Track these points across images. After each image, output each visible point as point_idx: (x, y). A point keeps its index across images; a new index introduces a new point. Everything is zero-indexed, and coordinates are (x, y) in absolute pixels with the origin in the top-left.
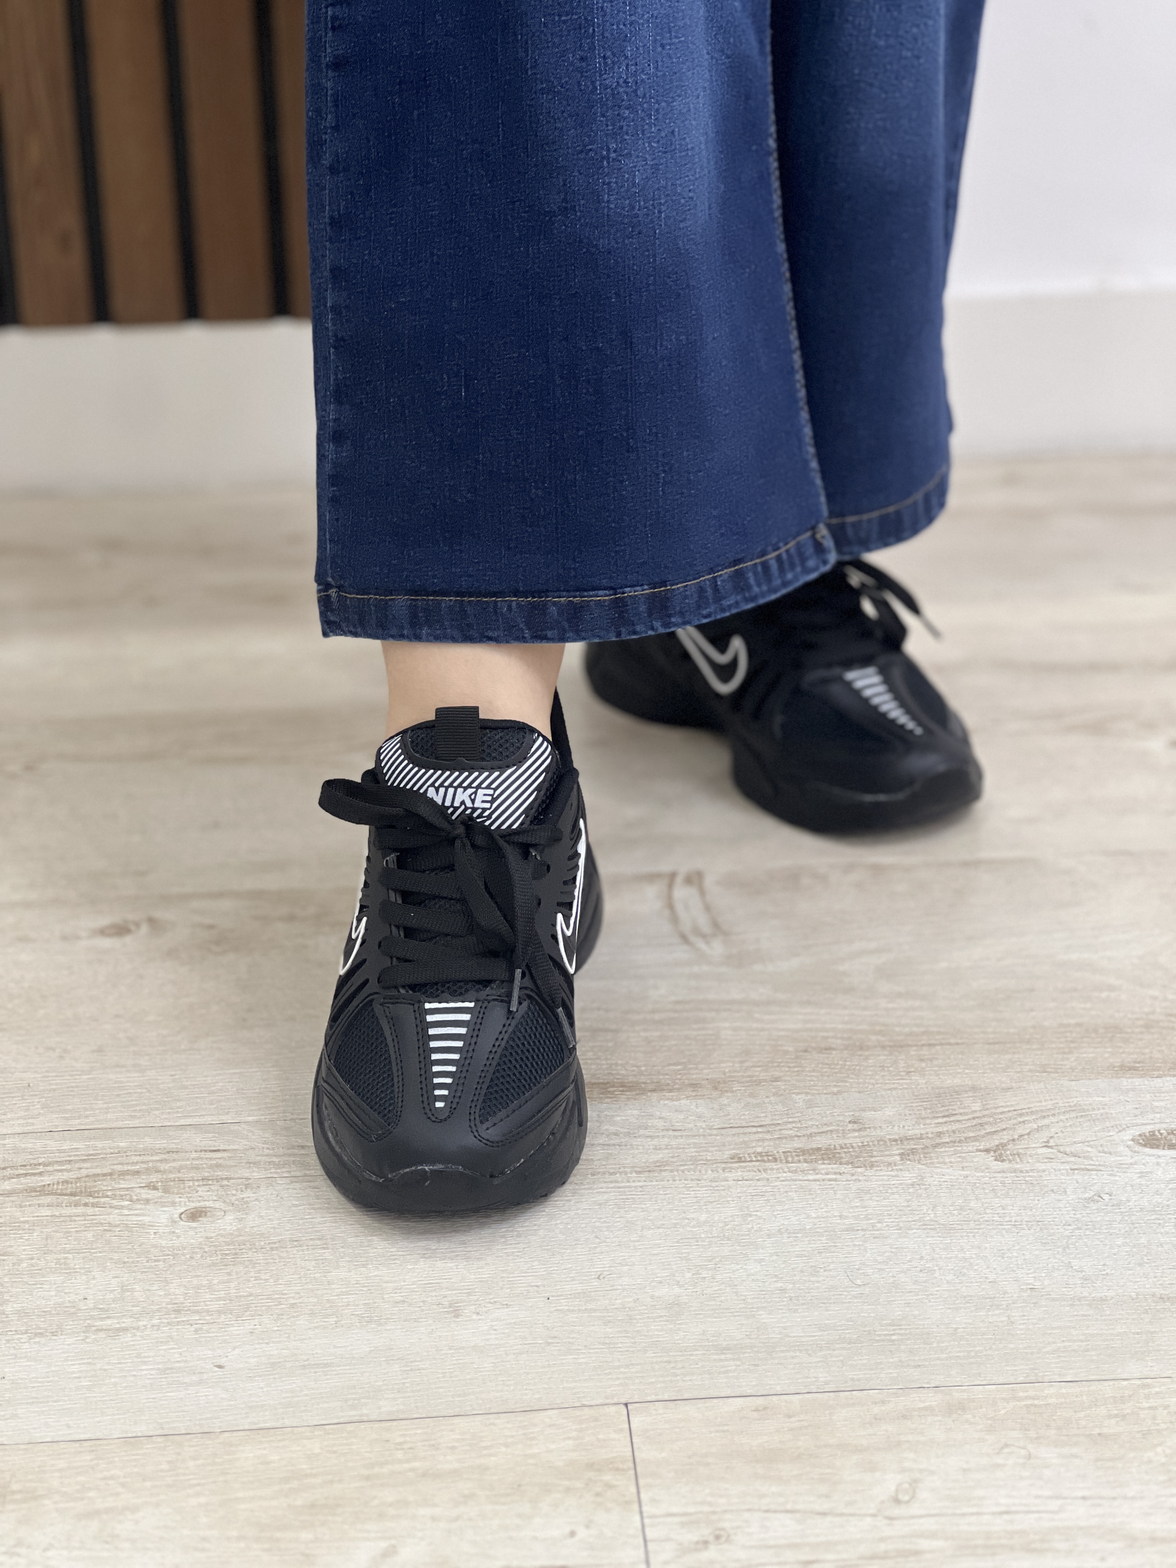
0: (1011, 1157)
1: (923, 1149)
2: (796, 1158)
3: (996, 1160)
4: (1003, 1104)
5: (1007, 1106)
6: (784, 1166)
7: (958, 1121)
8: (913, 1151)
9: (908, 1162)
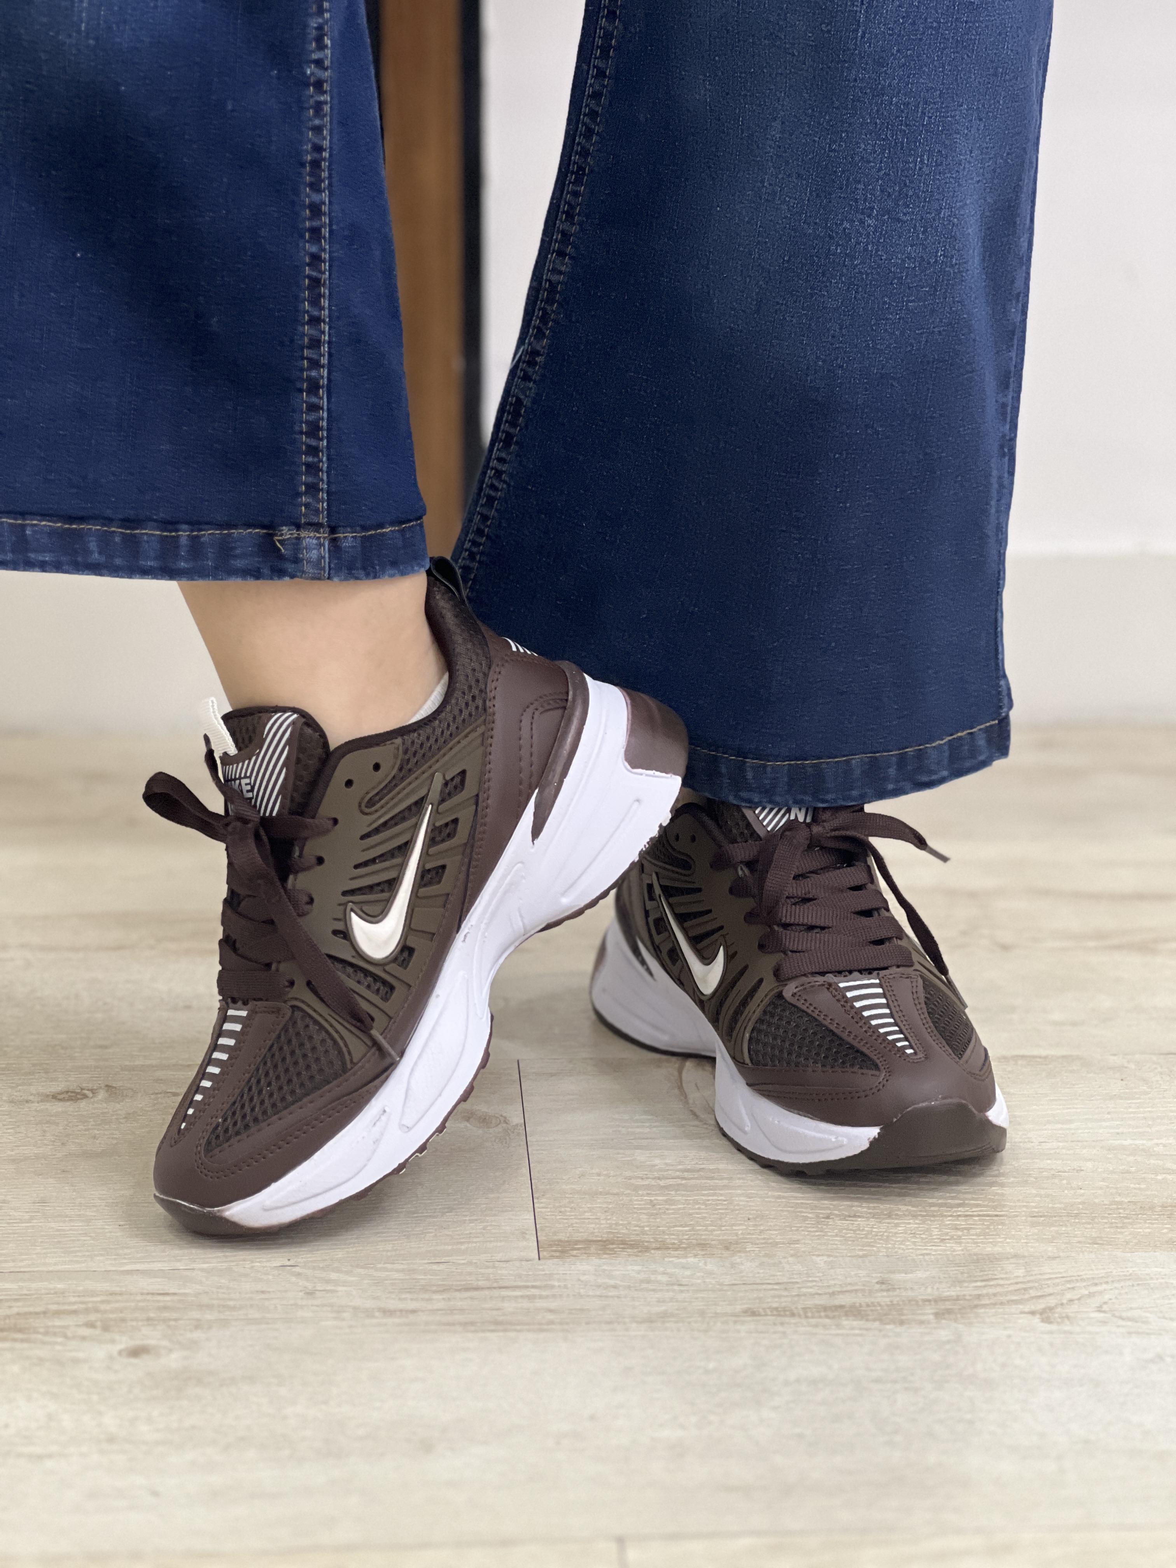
0: (1059, 1320)
1: (960, 1309)
2: (817, 1314)
3: (1043, 1321)
4: (1050, 1271)
5: (1053, 1273)
6: (804, 1321)
7: (1001, 1285)
8: (949, 1311)
9: (943, 1321)
